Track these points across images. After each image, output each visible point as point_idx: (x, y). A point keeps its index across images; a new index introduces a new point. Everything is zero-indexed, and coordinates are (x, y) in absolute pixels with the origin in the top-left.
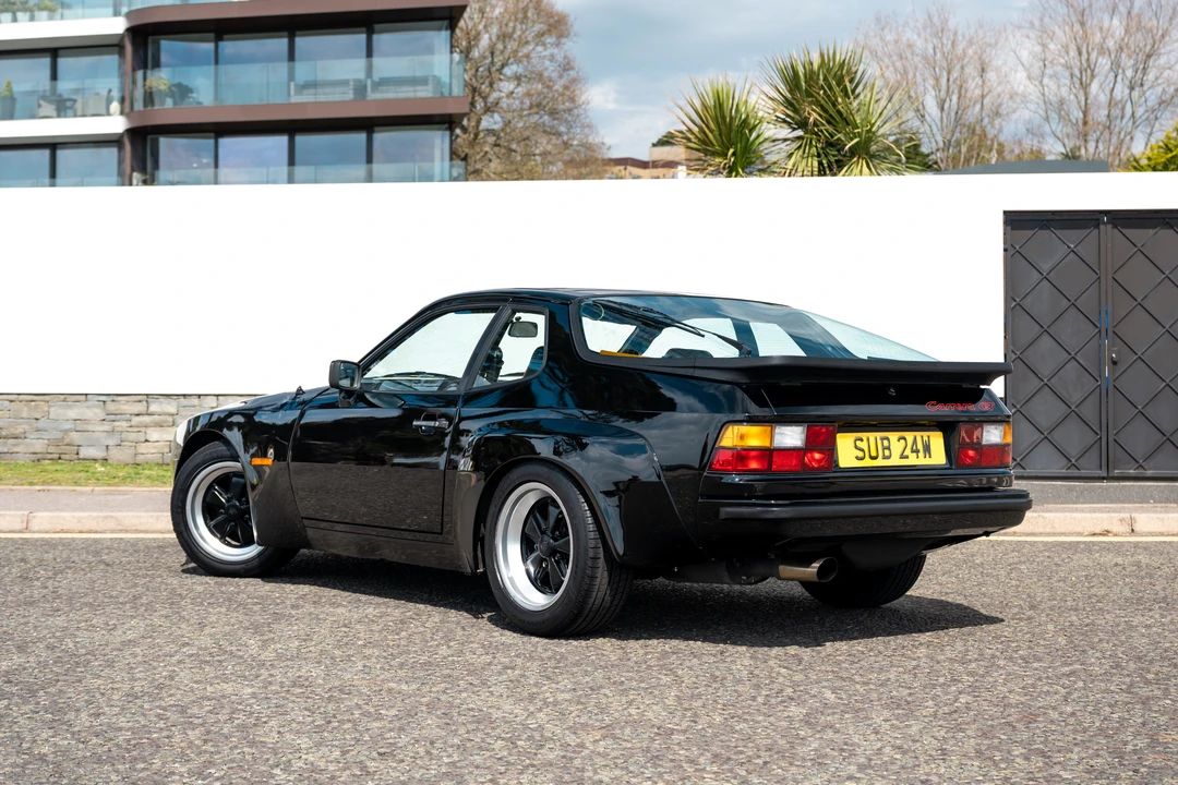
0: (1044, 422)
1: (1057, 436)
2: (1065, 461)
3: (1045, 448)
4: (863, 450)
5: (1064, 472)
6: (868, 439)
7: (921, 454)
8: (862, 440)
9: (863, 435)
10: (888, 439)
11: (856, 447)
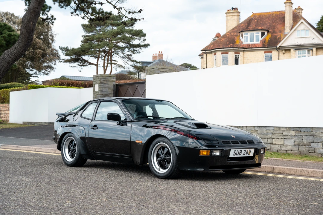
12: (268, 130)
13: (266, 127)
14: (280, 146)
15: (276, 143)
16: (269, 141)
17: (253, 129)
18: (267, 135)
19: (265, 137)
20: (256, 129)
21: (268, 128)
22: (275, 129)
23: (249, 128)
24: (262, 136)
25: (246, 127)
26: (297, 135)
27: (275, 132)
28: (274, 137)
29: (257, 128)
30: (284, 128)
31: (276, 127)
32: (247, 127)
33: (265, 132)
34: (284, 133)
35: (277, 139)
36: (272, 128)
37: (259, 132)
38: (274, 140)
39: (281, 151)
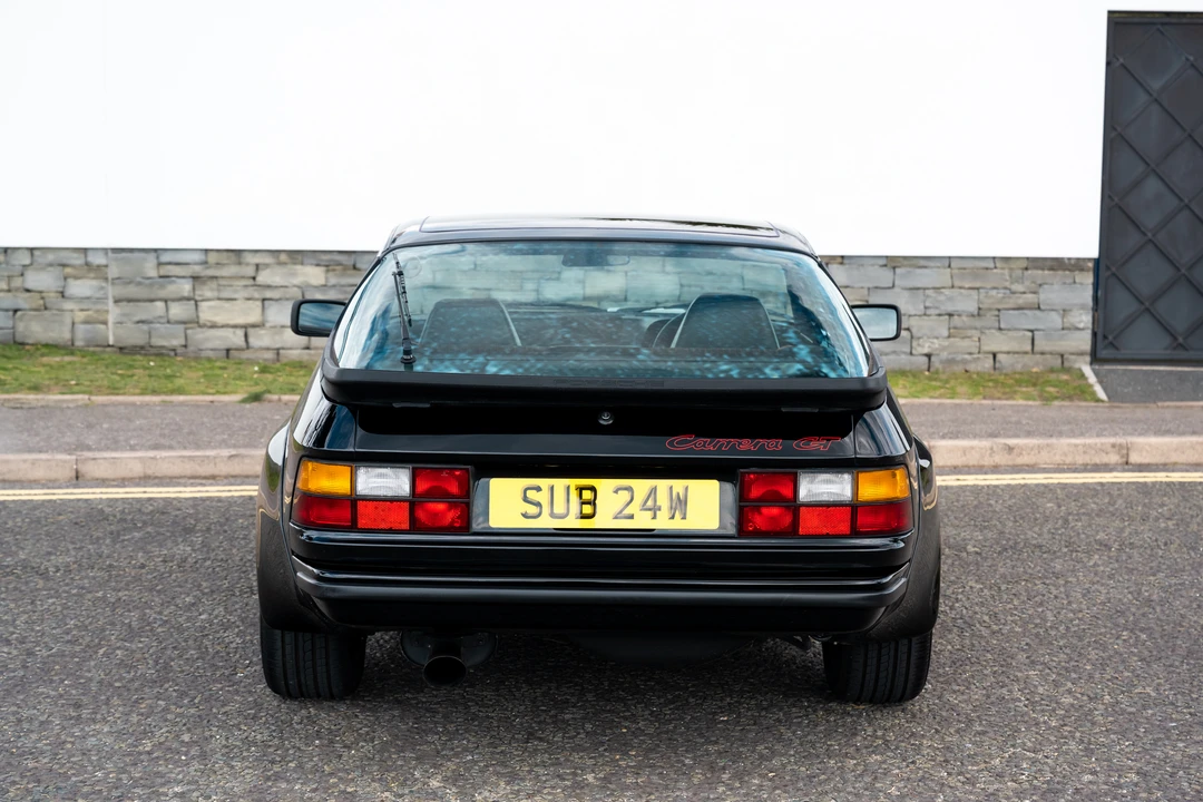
0: (1145, 288)
1: (1162, 307)
2: (1167, 340)
3: (1145, 326)
4: (538, 504)
5: (1168, 354)
6: (552, 488)
7: (663, 514)
8: (538, 489)
9: (544, 483)
10: (593, 489)
11: (526, 499)
12: (170, 263)
13: (156, 250)
14: (240, 333)
15: (219, 319)
16: (177, 311)
17: (78, 260)
18: (162, 286)
19: (153, 296)
20: (98, 260)
21: (165, 258)
22: (212, 258)
23: (51, 257)
24: (132, 291)
25: (28, 254)
26: (333, 281)
27: (210, 272)
28: (208, 294)
29: (101, 254)
30: (264, 254)
31: (218, 251)
32: (36, 253)
33: (153, 273)
34: (263, 278)
35: (227, 305)
36: (197, 257)
37: (113, 272)
38: (210, 307)
39: (246, 355)
